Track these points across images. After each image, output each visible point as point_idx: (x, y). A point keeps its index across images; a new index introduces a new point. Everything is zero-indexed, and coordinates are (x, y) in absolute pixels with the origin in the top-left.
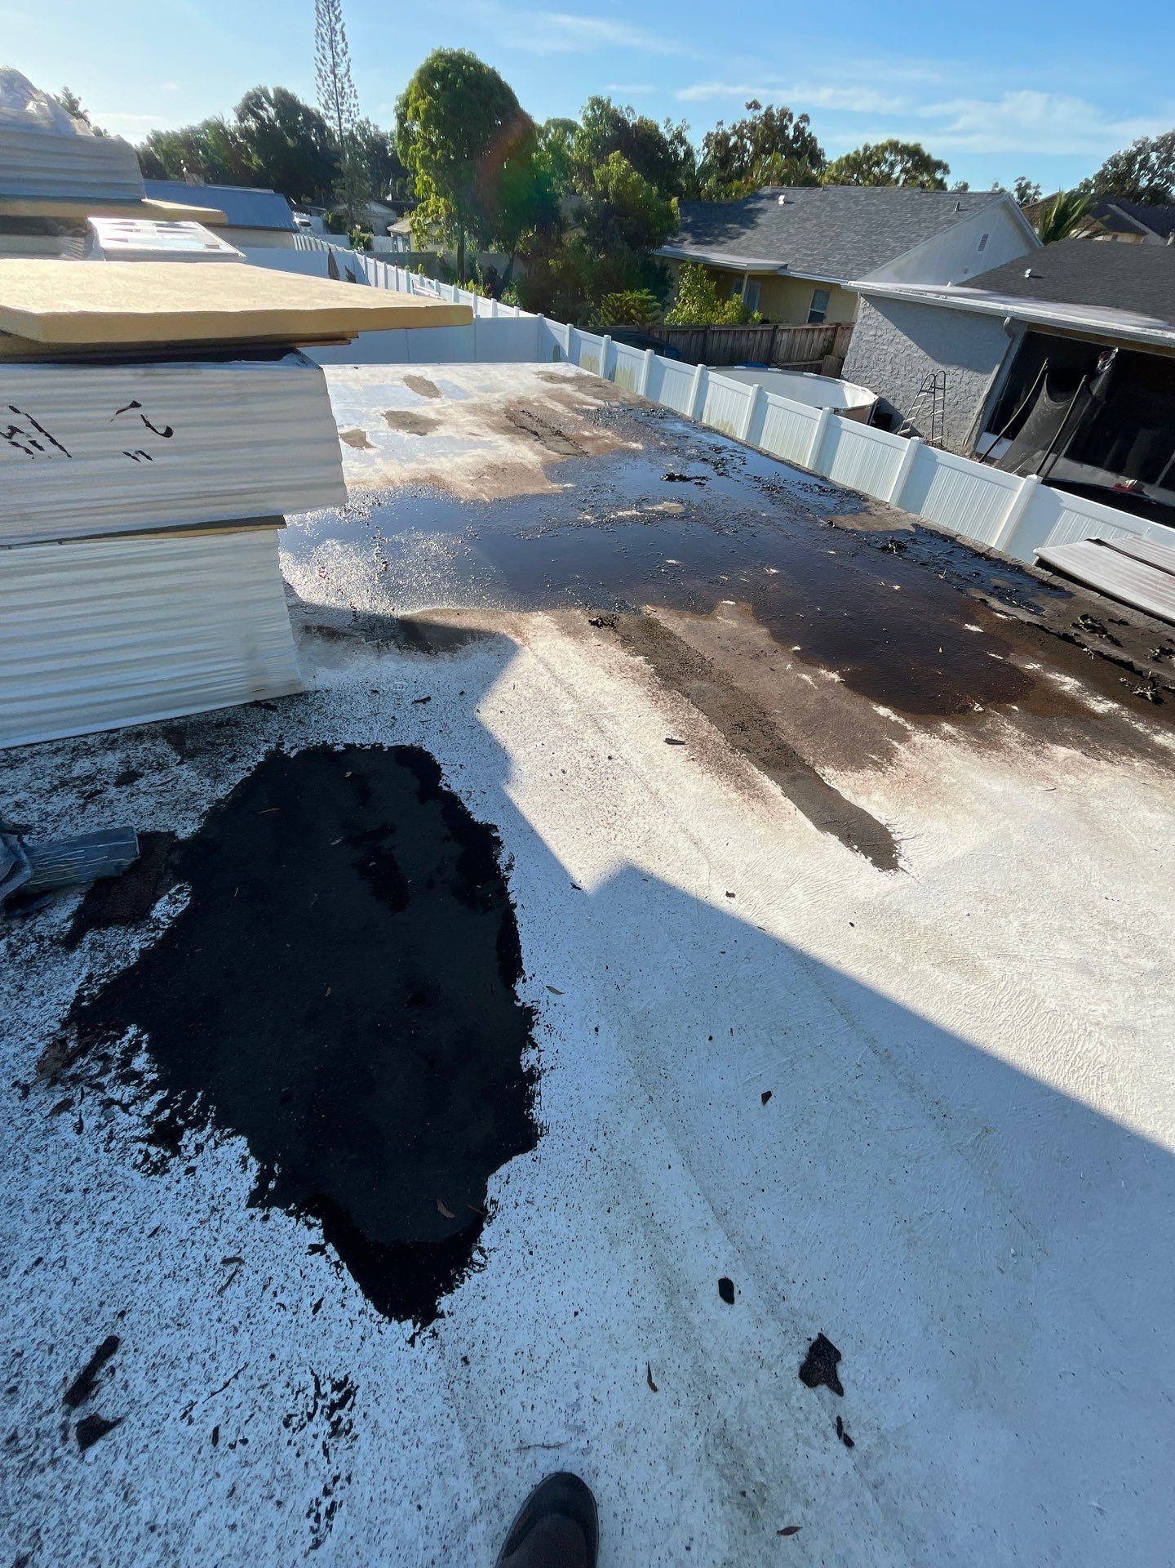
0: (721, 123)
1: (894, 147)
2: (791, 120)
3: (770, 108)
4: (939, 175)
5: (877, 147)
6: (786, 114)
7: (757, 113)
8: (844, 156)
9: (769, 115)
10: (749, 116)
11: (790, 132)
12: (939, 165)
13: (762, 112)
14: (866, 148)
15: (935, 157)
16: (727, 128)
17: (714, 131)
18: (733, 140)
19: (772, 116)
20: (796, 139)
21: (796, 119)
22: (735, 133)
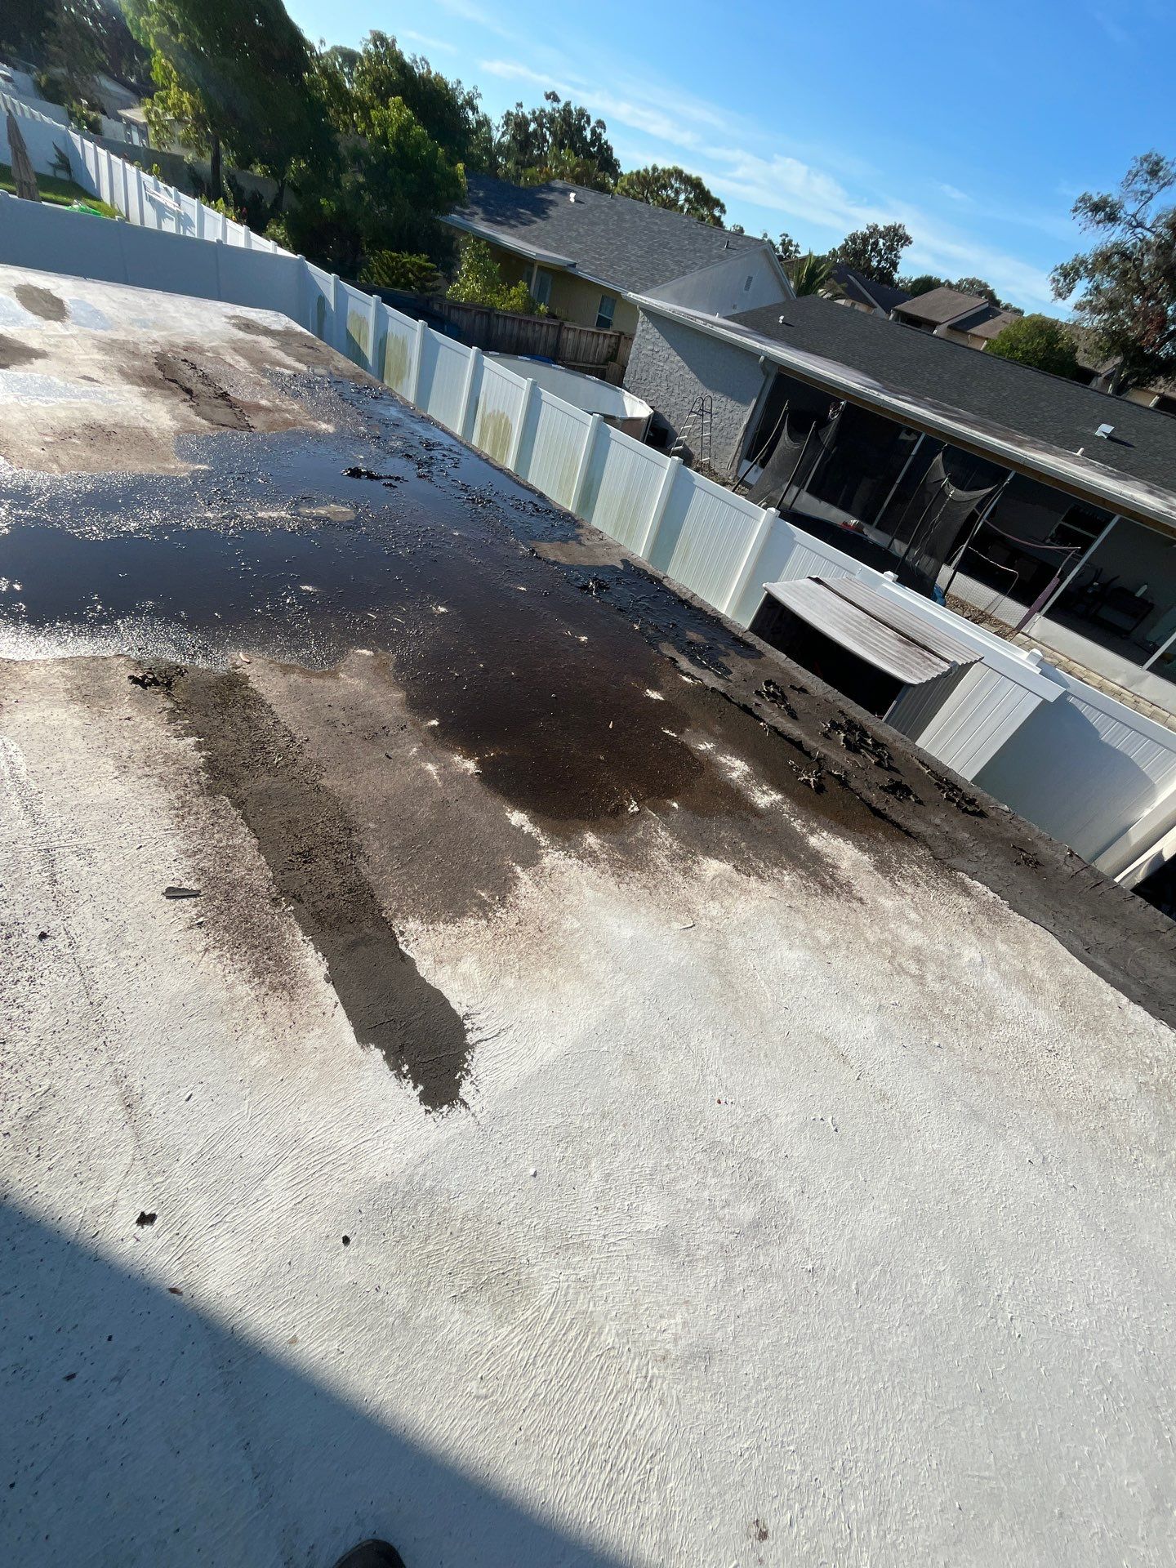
0: (520, 105)
1: (678, 174)
2: (588, 121)
3: (568, 104)
4: (717, 213)
5: (663, 170)
6: (582, 114)
7: (555, 105)
8: (635, 171)
9: (567, 110)
10: (548, 106)
11: (588, 134)
12: (717, 203)
13: (561, 106)
14: (655, 169)
15: (714, 194)
16: (526, 111)
17: (515, 112)
18: (533, 127)
19: (570, 112)
20: (593, 143)
21: (593, 124)
22: (535, 119)
